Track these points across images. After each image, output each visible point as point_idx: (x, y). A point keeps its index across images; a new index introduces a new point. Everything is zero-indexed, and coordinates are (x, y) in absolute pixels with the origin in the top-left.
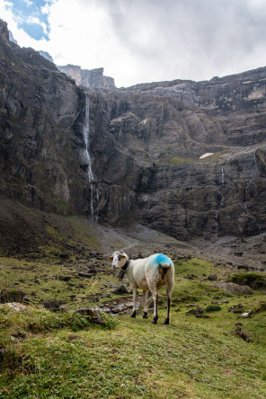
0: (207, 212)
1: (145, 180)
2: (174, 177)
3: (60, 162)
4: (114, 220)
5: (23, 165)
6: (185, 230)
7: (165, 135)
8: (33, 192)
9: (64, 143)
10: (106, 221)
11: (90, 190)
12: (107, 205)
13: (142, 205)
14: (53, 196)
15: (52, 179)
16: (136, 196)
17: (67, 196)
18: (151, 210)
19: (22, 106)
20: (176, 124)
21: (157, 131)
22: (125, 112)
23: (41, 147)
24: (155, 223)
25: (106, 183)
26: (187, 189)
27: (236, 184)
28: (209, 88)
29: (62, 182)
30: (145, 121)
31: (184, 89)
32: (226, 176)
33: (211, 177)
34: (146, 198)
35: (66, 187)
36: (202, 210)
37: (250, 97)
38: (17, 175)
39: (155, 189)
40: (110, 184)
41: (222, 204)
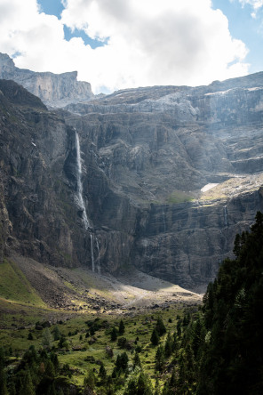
0: (211, 257)
1: (143, 222)
2: (174, 219)
3: (60, 213)
4: (114, 269)
5: (31, 221)
6: (189, 276)
7: (161, 163)
8: (41, 247)
9: (60, 190)
10: (107, 271)
11: (90, 239)
12: (106, 254)
13: (141, 251)
14: (59, 249)
15: (56, 232)
16: (135, 241)
17: (71, 248)
18: (152, 257)
19: (22, 158)
20: (171, 148)
21: (151, 159)
22: (113, 137)
23: (43, 200)
24: (158, 271)
25: (103, 229)
26: (189, 233)
27: (239, 226)
28: (209, 97)
29: (66, 235)
30: (136, 149)
31: (178, 101)
32: (229, 217)
33: (213, 218)
34: (145, 243)
35: (69, 238)
36: (205, 255)
37: (257, 107)
38: (26, 231)
39: (155, 233)
40: (107, 231)
41: (225, 248)
